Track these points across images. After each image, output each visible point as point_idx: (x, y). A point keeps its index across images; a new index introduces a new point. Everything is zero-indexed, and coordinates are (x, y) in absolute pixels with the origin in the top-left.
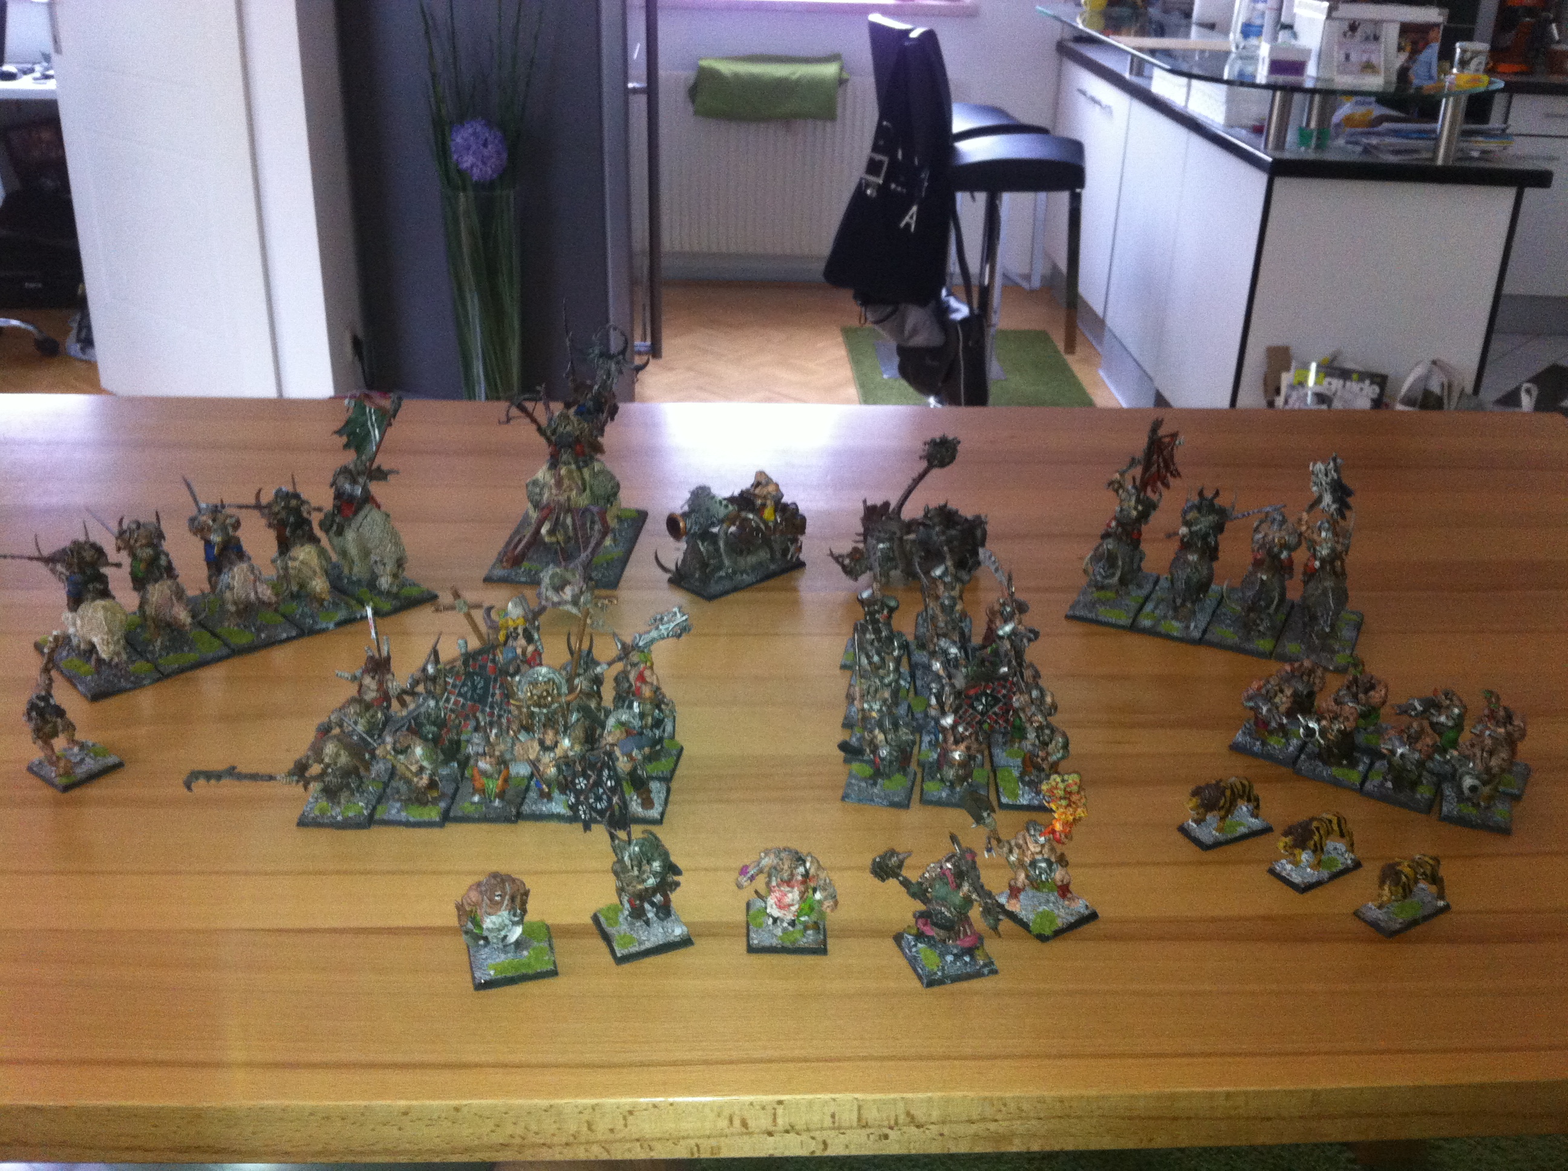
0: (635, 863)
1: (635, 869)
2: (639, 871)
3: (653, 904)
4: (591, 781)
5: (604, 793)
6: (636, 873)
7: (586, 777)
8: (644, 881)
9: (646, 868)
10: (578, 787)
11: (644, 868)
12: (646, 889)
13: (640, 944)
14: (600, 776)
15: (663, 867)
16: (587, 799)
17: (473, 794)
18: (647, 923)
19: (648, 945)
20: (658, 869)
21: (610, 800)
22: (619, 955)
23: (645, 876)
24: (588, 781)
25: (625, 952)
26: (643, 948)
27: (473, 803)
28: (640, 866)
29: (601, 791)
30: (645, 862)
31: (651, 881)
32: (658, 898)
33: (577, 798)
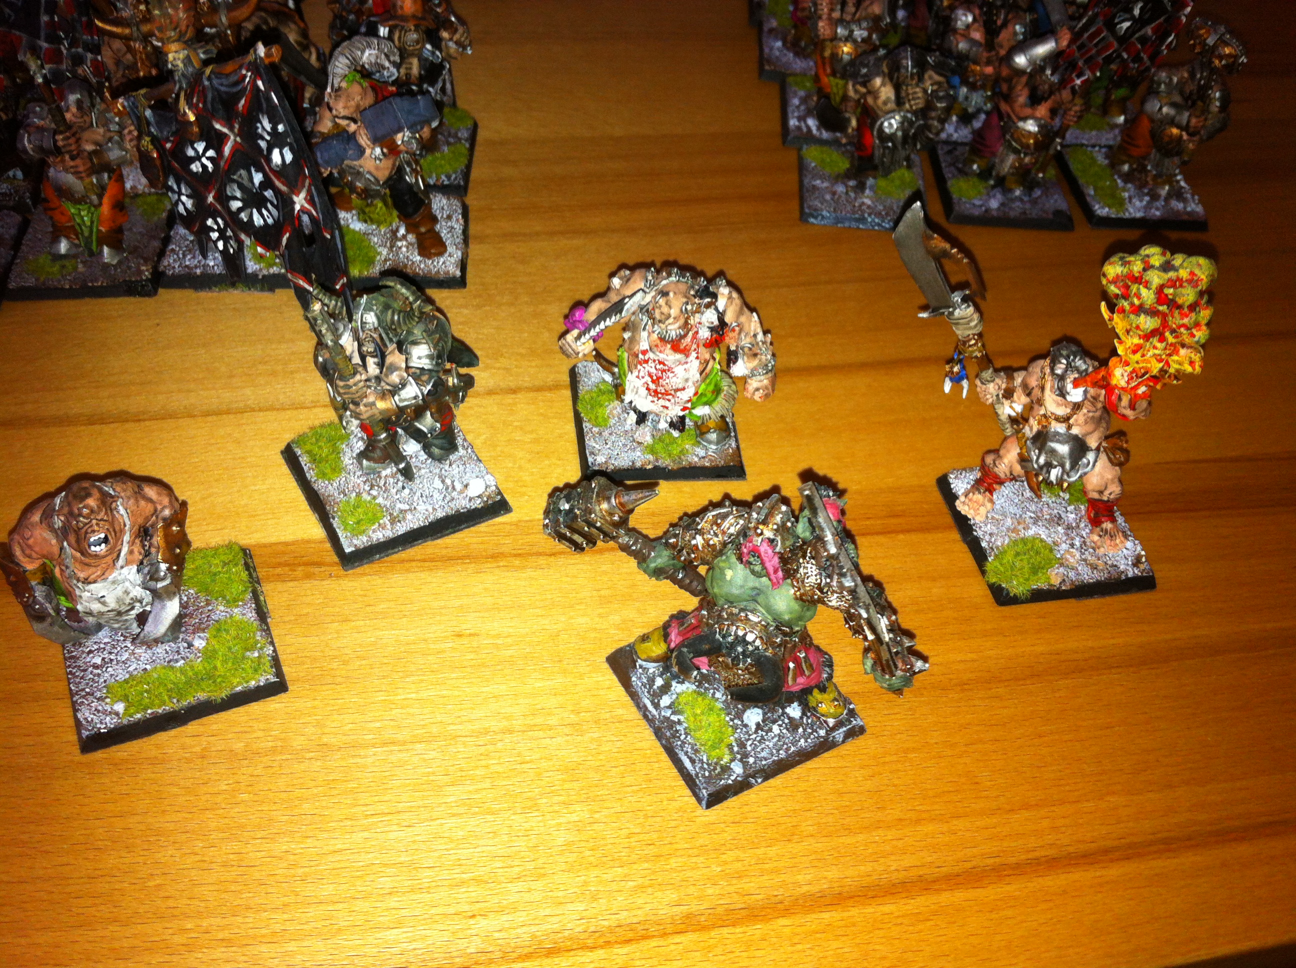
0: (369, 348)
1: (371, 362)
2: (381, 365)
3: (418, 435)
4: (227, 150)
5: (267, 184)
6: (373, 368)
7: (216, 141)
8: (395, 390)
9: (395, 358)
10: (195, 167)
11: (389, 360)
12: (401, 410)
13: (393, 521)
14: (250, 134)
15: (438, 357)
16: (224, 199)
17: (56, 240)
18: (408, 474)
19: (413, 522)
20: (426, 364)
21: (285, 203)
22: (348, 550)
23: (395, 378)
24: (219, 151)
25: (361, 541)
26: (401, 529)
27: (58, 257)
28: (382, 356)
29: (258, 178)
30: (392, 347)
31: (411, 392)
32: (427, 423)
33: (198, 196)
